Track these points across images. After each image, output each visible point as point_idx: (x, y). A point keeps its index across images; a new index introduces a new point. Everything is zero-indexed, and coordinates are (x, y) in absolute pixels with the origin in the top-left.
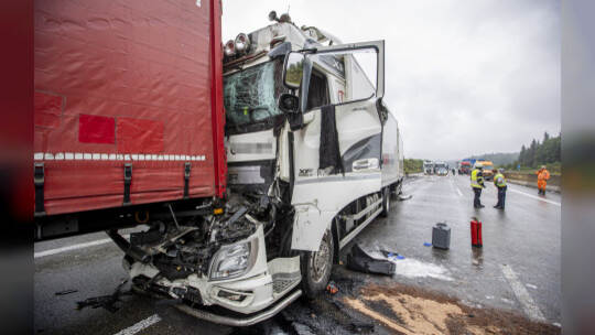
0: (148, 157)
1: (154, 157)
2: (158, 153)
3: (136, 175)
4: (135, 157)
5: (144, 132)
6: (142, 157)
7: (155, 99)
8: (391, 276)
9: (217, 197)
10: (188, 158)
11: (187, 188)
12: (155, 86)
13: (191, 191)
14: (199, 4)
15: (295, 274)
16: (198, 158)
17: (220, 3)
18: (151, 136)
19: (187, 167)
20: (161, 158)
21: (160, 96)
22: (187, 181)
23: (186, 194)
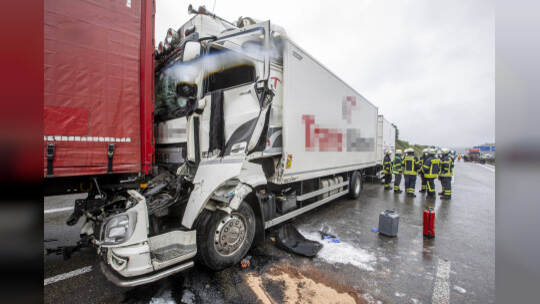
0: (71, 139)
1: (78, 139)
2: (81, 136)
3: (58, 153)
4: (58, 138)
5: (68, 118)
6: (65, 138)
7: (80, 89)
8: (312, 257)
9: (142, 173)
10: (112, 140)
11: (110, 164)
12: (81, 79)
13: (114, 168)
14: (129, 5)
15: (189, 247)
16: (123, 140)
17: (154, 2)
18: (75, 121)
19: (111, 148)
20: (84, 139)
21: (84, 87)
22: (111, 159)
23: (110, 169)
